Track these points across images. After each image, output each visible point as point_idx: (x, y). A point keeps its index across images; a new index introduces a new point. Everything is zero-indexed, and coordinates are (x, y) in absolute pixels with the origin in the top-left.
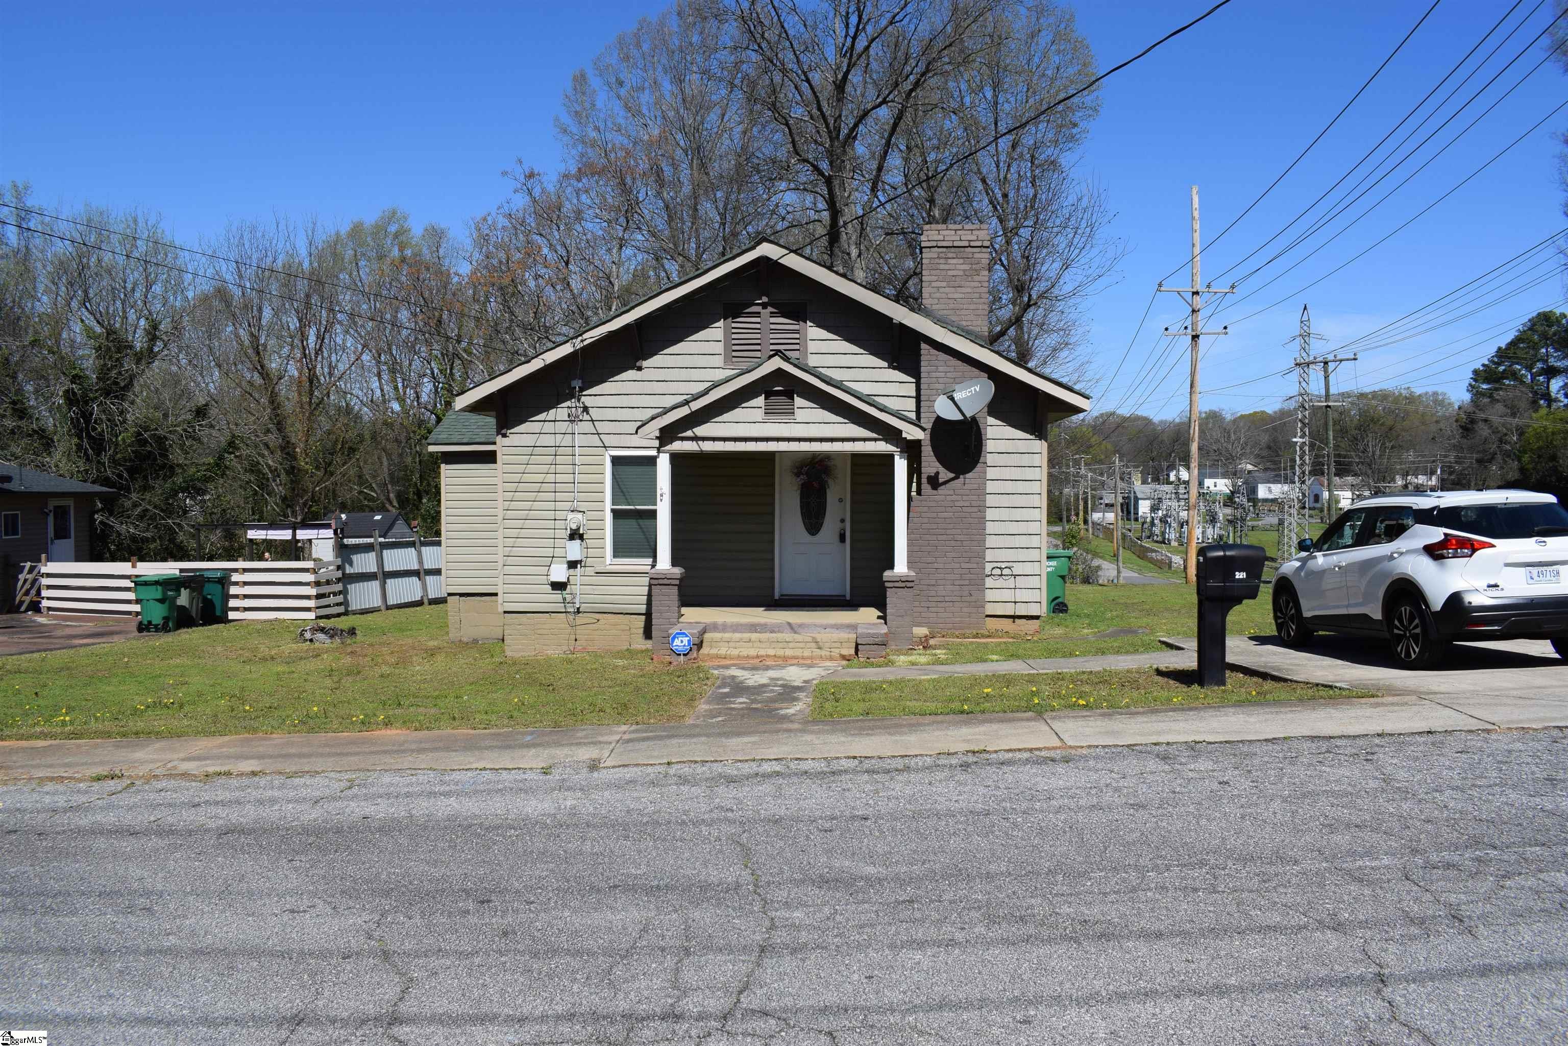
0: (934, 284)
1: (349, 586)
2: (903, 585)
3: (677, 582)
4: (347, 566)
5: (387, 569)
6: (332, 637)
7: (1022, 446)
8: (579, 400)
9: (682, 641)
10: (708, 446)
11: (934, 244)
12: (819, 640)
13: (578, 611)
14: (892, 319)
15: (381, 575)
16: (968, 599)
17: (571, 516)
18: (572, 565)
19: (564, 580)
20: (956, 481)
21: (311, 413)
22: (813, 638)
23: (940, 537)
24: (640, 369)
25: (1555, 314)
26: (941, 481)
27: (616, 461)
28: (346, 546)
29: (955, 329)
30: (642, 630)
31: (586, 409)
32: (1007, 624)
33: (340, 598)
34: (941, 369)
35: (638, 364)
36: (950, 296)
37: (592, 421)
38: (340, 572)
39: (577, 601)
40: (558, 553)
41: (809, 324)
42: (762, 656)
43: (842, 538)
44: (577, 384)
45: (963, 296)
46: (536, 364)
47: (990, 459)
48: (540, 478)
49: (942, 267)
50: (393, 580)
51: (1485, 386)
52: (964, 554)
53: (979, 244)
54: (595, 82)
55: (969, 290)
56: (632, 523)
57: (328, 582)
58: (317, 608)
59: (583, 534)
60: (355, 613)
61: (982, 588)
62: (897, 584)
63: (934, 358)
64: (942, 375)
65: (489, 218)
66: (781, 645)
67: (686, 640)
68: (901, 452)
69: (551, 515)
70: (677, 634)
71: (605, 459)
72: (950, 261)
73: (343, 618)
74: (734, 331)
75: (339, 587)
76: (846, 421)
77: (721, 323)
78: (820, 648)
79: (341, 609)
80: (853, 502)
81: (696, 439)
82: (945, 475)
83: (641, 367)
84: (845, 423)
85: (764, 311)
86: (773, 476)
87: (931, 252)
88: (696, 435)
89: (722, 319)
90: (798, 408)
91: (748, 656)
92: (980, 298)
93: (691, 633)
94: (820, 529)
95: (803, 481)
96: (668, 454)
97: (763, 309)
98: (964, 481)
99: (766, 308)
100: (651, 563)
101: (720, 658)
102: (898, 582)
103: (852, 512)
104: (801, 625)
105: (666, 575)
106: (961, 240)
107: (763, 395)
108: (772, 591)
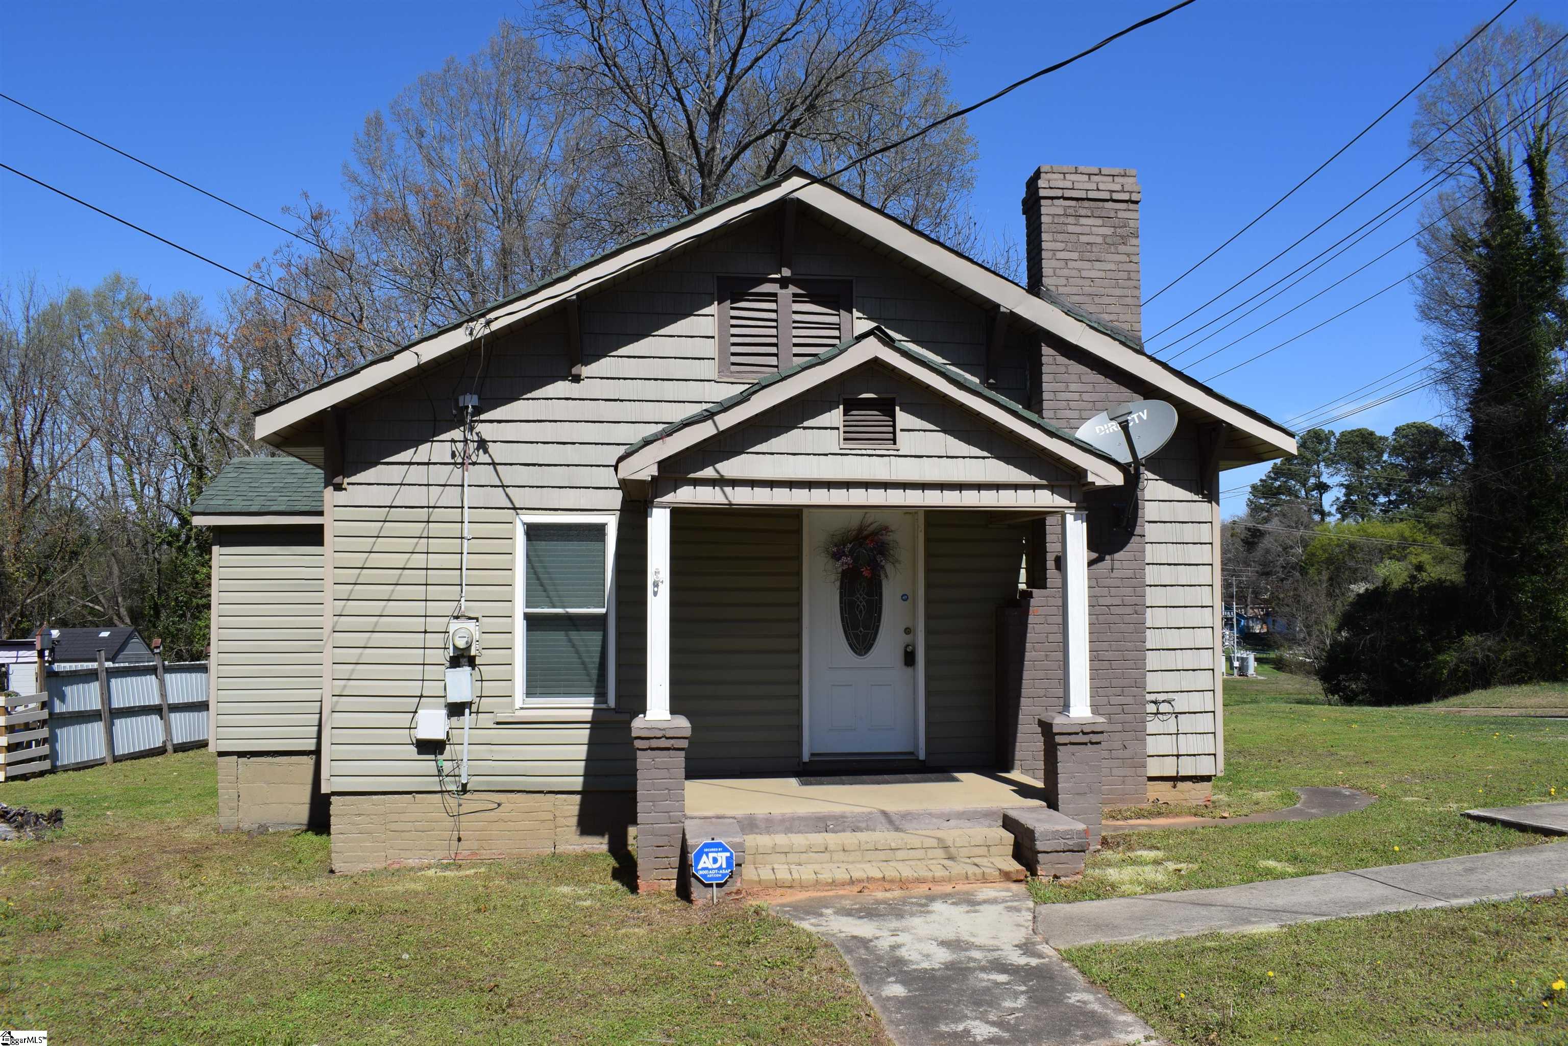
0: (1060, 255)
1: (58, 731)
2: (1085, 739)
3: (685, 744)
4: (57, 702)
5: (115, 705)
6: (20, 827)
8: (472, 429)
9: (715, 860)
10: (742, 496)
11: (1059, 193)
12: (950, 843)
13: (464, 789)
14: (999, 306)
15: (107, 714)
16: (1120, 753)
17: (454, 625)
18: (456, 710)
19: (441, 736)
20: (1100, 565)
21: (24, 510)
22: (939, 839)
24: (577, 379)
25: (1324, 431)
27: (534, 532)
28: (57, 674)
29: (1096, 325)
30: (575, 820)
31: (482, 444)
33: (45, 749)
34: (1073, 387)
35: (574, 371)
36: (1084, 274)
37: (494, 464)
38: (46, 711)
39: (464, 771)
40: (432, 688)
41: (856, 314)
42: (860, 881)
43: (909, 658)
44: (470, 401)
45: (1102, 274)
46: (404, 363)
47: (1151, 532)
48: (399, 560)
49: (1071, 229)
50: (123, 720)
51: (1262, 501)
52: (1115, 682)
53: (1125, 197)
54: (391, 127)
55: (1113, 267)
56: (558, 637)
57: (27, 727)
58: (9, 764)
59: (474, 657)
60: (66, 769)
61: (1141, 735)
62: (1073, 739)
63: (1063, 370)
64: (1076, 396)
66: (882, 855)
67: (722, 857)
68: (1076, 508)
69: (418, 625)
70: (707, 845)
71: (514, 530)
72: (1083, 221)
73: (49, 778)
74: (734, 322)
75: (44, 733)
76: (986, 454)
77: (713, 309)
78: (951, 858)
79: (46, 765)
80: (928, 602)
81: (721, 482)
83: (580, 376)
84: (984, 458)
85: (784, 291)
86: (798, 558)
87: (1053, 205)
88: (722, 476)
89: (716, 303)
90: (902, 430)
91: (834, 882)
92: (1129, 279)
93: (731, 839)
94: (872, 645)
95: (845, 567)
96: (668, 511)
97: (781, 288)
98: (1112, 565)
99: (787, 287)
100: (592, 705)
101: (782, 891)
102: (1077, 734)
103: (928, 617)
104: (906, 816)
105: (664, 729)
106: (1098, 190)
107: (841, 407)
108: (799, 743)
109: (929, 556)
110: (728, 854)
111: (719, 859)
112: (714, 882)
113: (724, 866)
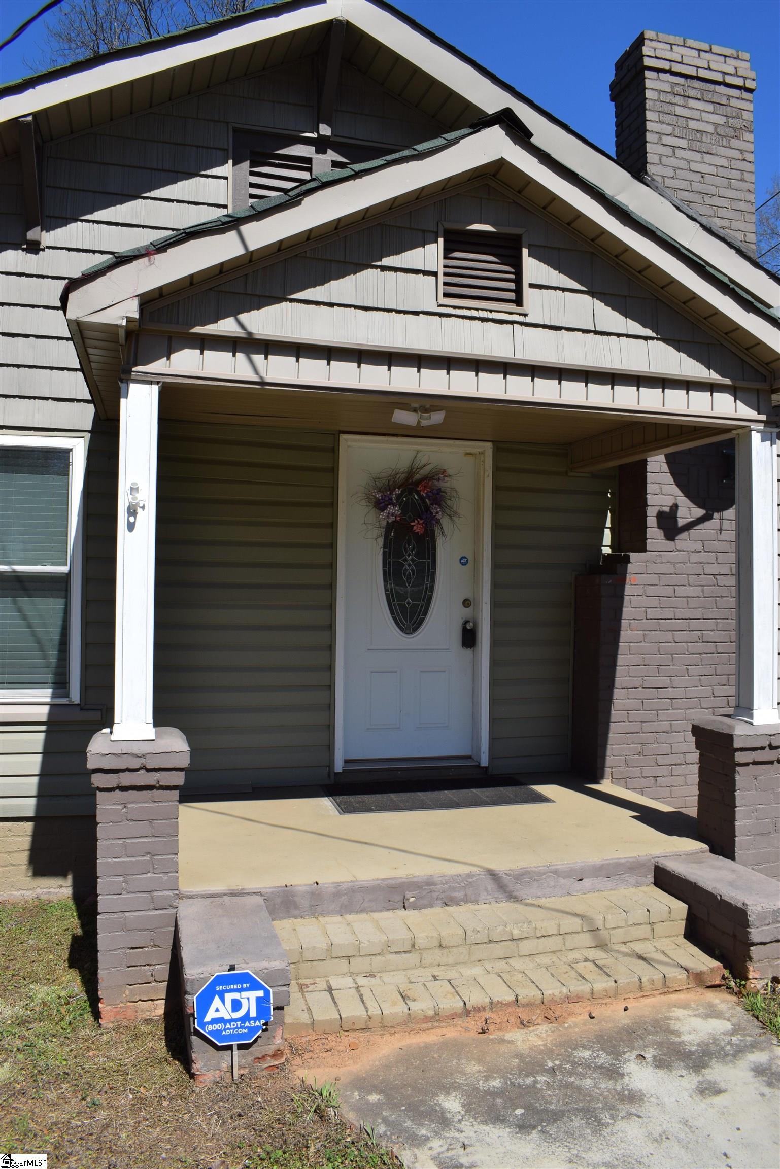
0: (667, 140)
2: (772, 756)
9: (236, 1005)
11: (666, 65)
12: (599, 924)
20: (708, 524)
23: (679, 636)
24: (34, 248)
26: (681, 522)
30: (24, 857)
35: (31, 235)
36: (694, 166)
42: (478, 1009)
43: (469, 638)
45: (712, 170)
49: (679, 110)
53: (739, 82)
55: (724, 162)
62: (759, 756)
66: (498, 950)
67: (250, 999)
68: (766, 424)
70: (220, 980)
72: (692, 103)
76: (649, 332)
77: (227, 169)
78: (601, 946)
80: (496, 566)
81: (247, 344)
82: (688, 511)
83: (38, 243)
84: (646, 338)
85: (321, 156)
86: (333, 505)
87: (658, 79)
88: (250, 334)
89: (231, 162)
90: (532, 286)
91: (437, 1014)
92: (742, 180)
93: (265, 964)
94: (422, 620)
95: (392, 519)
96: (155, 389)
97: (317, 152)
98: (721, 524)
99: (325, 152)
100: (48, 700)
101: (351, 1038)
102: (763, 748)
103: (495, 585)
104: (522, 876)
105: (143, 756)
106: (709, 69)
107: (441, 241)
108: (330, 747)
110: (261, 993)
111: (244, 1002)
112: (235, 1043)
113: (253, 1014)
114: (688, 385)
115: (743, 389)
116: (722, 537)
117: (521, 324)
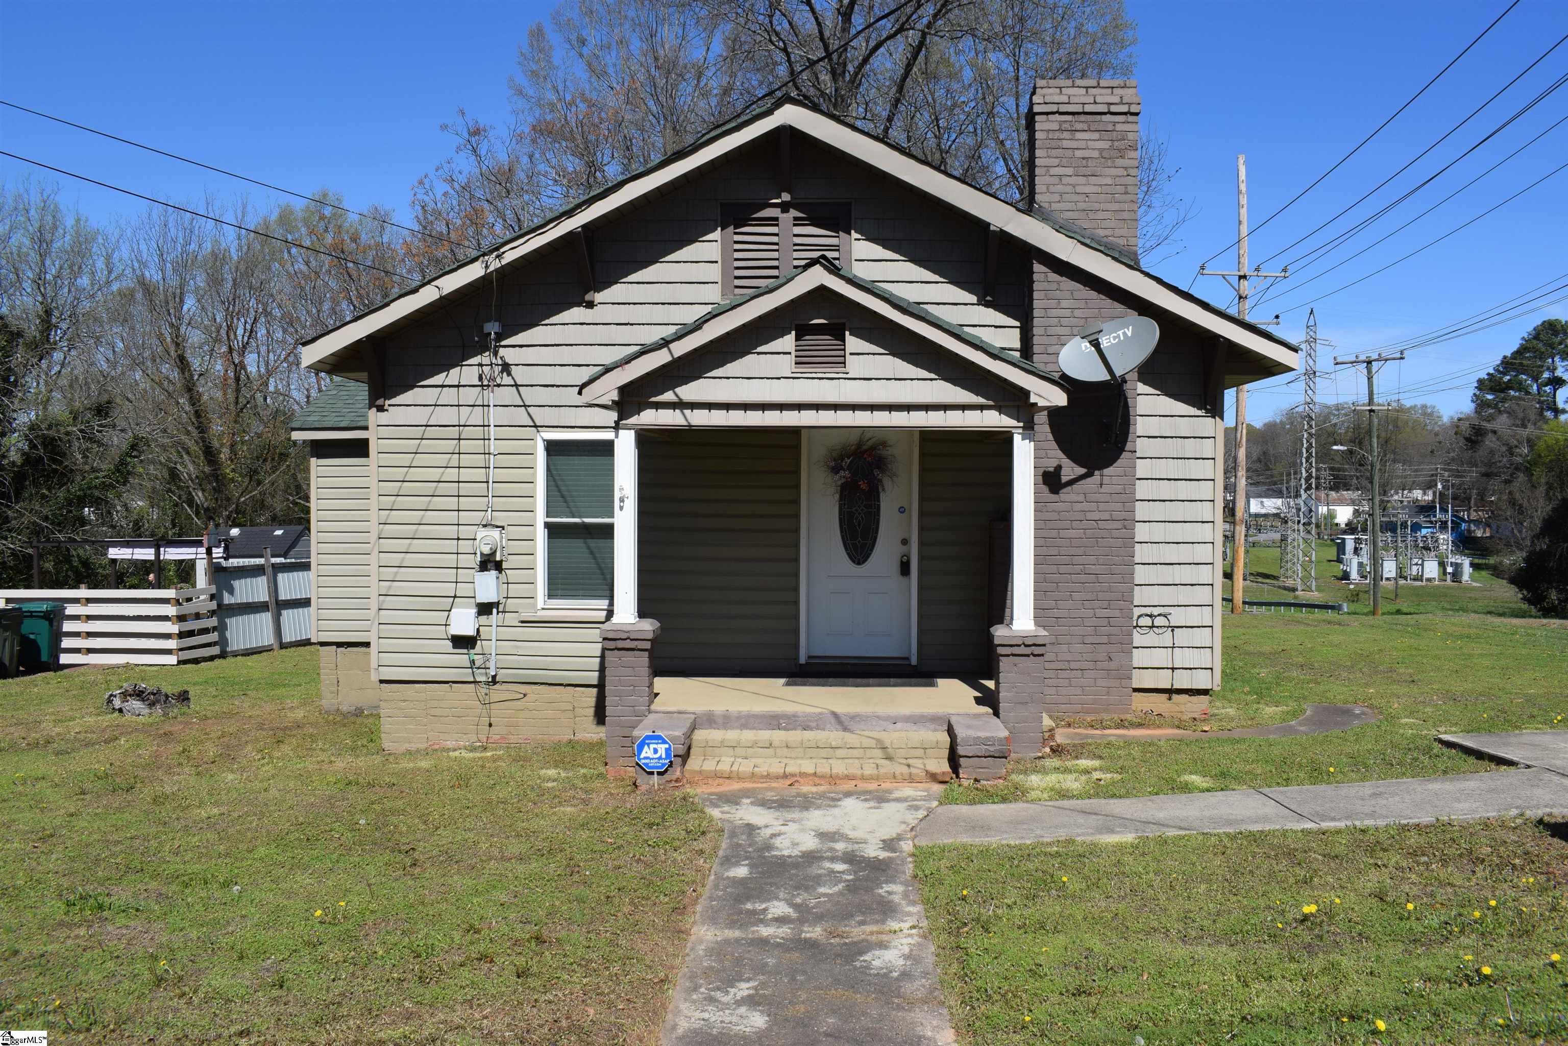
0: (1053, 171)
1: (228, 621)
2: (1027, 651)
3: (648, 645)
4: (226, 595)
5: (282, 596)
6: (152, 705)
7: (1184, 427)
8: (496, 354)
9: (656, 751)
10: (700, 418)
11: (1054, 108)
12: (889, 744)
13: (494, 681)
14: (989, 224)
15: (274, 605)
16: (1105, 665)
17: (481, 533)
18: (485, 609)
19: (471, 632)
20: (1089, 480)
21: (238, 415)
22: (878, 741)
23: (1063, 569)
24: (590, 305)
25: (1560, 322)
26: (1064, 479)
27: (553, 448)
28: (225, 569)
29: (1088, 241)
30: (591, 711)
31: (506, 368)
32: (1159, 703)
33: (214, 637)
34: (1064, 304)
35: (588, 297)
36: (1079, 189)
37: (516, 385)
38: (215, 602)
39: (492, 665)
40: (463, 590)
41: (855, 235)
42: (793, 775)
43: (905, 569)
44: (492, 328)
45: (1097, 189)
46: (428, 295)
47: (1142, 446)
48: (435, 474)
49: (1065, 144)
50: (290, 611)
51: (1490, 397)
52: (1101, 596)
53: (1124, 109)
55: (1109, 181)
56: (577, 546)
57: (198, 616)
58: (181, 650)
59: (501, 561)
60: (235, 654)
61: (1128, 647)
62: (1016, 650)
63: (1055, 286)
64: (1067, 313)
65: (426, 181)
66: (823, 753)
67: (662, 748)
68: (1024, 428)
69: (452, 531)
70: (648, 737)
71: (535, 446)
72: (1079, 135)
73: (218, 662)
74: (737, 246)
75: (213, 622)
76: (933, 376)
77: (717, 235)
78: (889, 758)
79: (216, 650)
80: (922, 514)
81: (680, 405)
82: (1070, 470)
83: (593, 302)
84: (931, 380)
85: (785, 215)
86: (797, 472)
87: (1048, 120)
88: (680, 399)
89: (719, 229)
90: (851, 354)
91: (768, 775)
92: (1126, 193)
93: (671, 733)
94: (870, 554)
95: (843, 480)
96: (633, 432)
97: (783, 212)
98: (1102, 480)
99: (788, 211)
100: (606, 607)
101: (721, 781)
102: (1019, 646)
103: (921, 529)
104: (854, 717)
105: (628, 632)
106: (1095, 103)
107: (793, 333)
108: (796, 646)
109: (923, 470)
110: (667, 746)
111: (659, 750)
112: (655, 770)
113: (664, 756)
114: (963, 407)
115: (1006, 406)
116: (1102, 490)
117: (845, 379)
